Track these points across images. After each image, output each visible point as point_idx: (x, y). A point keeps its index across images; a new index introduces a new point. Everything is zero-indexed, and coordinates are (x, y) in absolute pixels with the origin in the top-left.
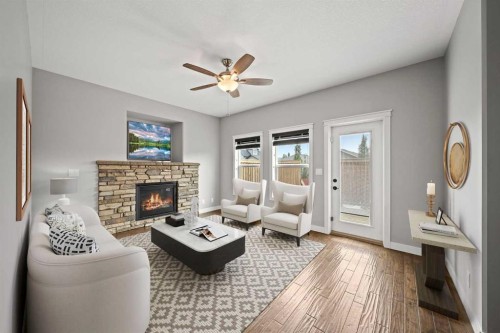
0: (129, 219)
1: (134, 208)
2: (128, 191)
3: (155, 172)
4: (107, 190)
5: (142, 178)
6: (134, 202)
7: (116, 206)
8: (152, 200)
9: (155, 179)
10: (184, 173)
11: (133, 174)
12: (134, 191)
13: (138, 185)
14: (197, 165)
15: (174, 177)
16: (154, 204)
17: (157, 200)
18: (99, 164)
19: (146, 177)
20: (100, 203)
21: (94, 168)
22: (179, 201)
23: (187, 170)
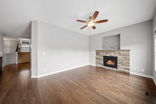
0: (101, 64)
1: (103, 62)
2: (101, 57)
3: (108, 53)
4: (98, 57)
5: (105, 55)
6: (103, 61)
8: (109, 62)
9: (108, 55)
10: (120, 54)
11: (102, 53)
12: (103, 58)
14: (130, 50)
15: (115, 55)
16: (110, 63)
17: (110, 62)
18: (96, 51)
20: (96, 59)
23: (122, 53)
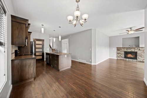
0: (122, 57)
1: (123, 56)
3: (129, 49)
4: (118, 52)
7: (120, 55)
9: (129, 51)
11: (123, 49)
12: (124, 53)
13: (124, 52)
15: (135, 50)
16: (130, 56)
18: (117, 48)
19: (126, 50)
20: (117, 54)
21: (116, 48)
22: (137, 57)
23: (140, 49)
